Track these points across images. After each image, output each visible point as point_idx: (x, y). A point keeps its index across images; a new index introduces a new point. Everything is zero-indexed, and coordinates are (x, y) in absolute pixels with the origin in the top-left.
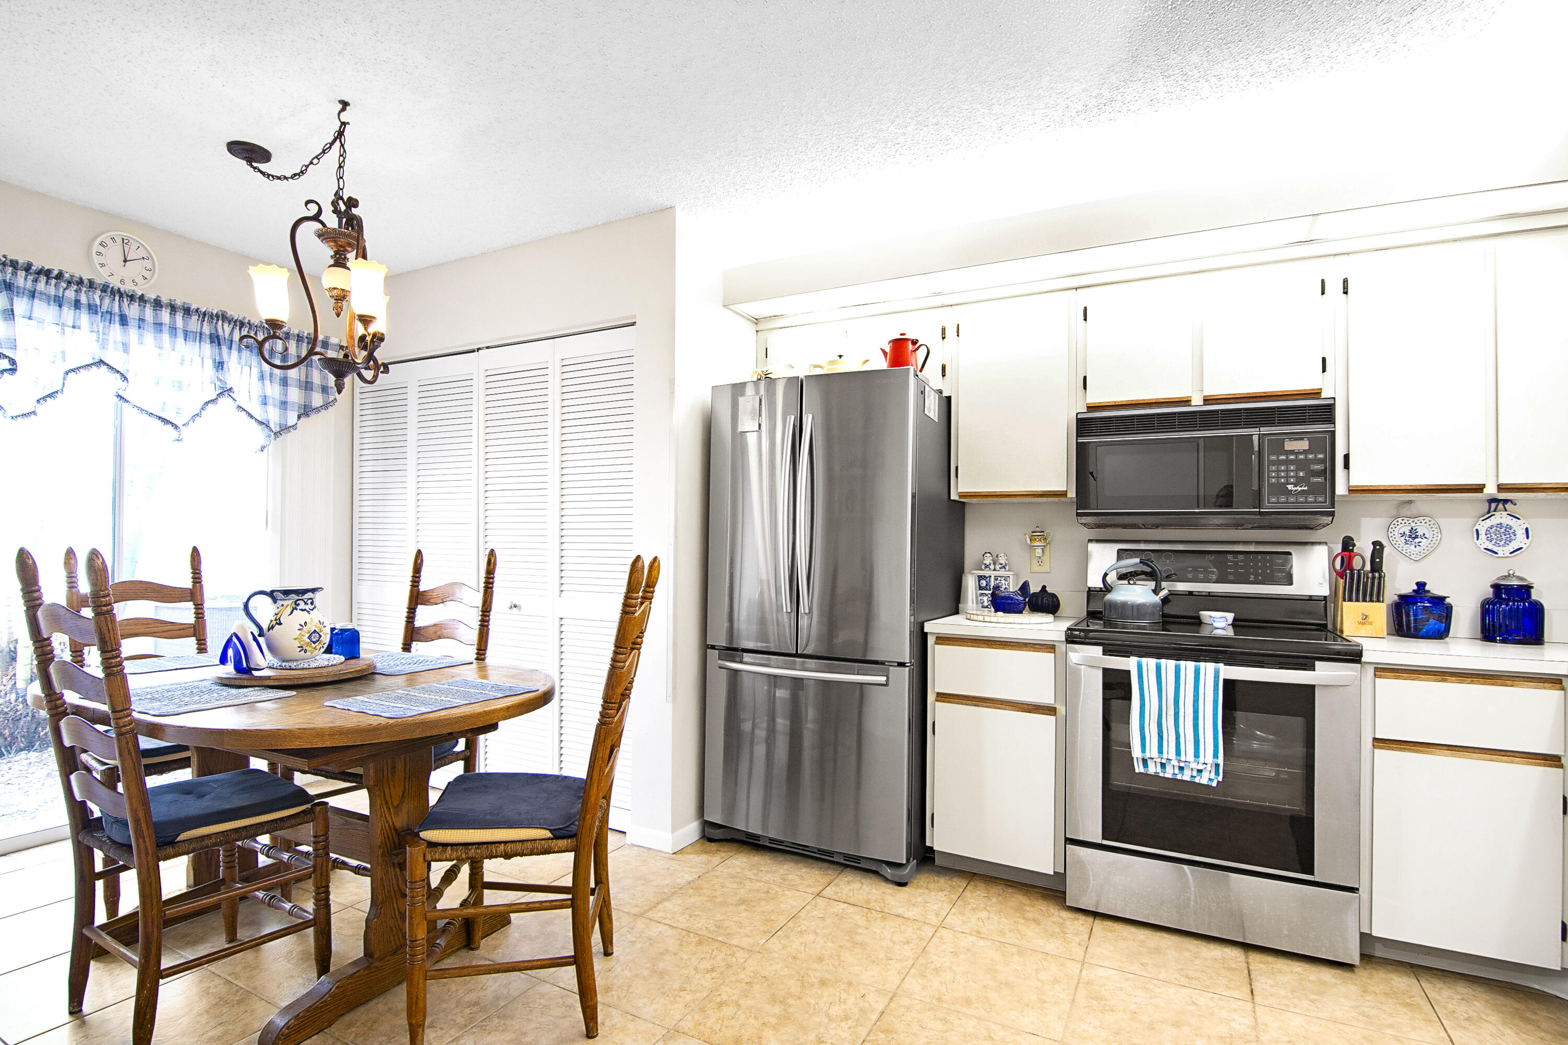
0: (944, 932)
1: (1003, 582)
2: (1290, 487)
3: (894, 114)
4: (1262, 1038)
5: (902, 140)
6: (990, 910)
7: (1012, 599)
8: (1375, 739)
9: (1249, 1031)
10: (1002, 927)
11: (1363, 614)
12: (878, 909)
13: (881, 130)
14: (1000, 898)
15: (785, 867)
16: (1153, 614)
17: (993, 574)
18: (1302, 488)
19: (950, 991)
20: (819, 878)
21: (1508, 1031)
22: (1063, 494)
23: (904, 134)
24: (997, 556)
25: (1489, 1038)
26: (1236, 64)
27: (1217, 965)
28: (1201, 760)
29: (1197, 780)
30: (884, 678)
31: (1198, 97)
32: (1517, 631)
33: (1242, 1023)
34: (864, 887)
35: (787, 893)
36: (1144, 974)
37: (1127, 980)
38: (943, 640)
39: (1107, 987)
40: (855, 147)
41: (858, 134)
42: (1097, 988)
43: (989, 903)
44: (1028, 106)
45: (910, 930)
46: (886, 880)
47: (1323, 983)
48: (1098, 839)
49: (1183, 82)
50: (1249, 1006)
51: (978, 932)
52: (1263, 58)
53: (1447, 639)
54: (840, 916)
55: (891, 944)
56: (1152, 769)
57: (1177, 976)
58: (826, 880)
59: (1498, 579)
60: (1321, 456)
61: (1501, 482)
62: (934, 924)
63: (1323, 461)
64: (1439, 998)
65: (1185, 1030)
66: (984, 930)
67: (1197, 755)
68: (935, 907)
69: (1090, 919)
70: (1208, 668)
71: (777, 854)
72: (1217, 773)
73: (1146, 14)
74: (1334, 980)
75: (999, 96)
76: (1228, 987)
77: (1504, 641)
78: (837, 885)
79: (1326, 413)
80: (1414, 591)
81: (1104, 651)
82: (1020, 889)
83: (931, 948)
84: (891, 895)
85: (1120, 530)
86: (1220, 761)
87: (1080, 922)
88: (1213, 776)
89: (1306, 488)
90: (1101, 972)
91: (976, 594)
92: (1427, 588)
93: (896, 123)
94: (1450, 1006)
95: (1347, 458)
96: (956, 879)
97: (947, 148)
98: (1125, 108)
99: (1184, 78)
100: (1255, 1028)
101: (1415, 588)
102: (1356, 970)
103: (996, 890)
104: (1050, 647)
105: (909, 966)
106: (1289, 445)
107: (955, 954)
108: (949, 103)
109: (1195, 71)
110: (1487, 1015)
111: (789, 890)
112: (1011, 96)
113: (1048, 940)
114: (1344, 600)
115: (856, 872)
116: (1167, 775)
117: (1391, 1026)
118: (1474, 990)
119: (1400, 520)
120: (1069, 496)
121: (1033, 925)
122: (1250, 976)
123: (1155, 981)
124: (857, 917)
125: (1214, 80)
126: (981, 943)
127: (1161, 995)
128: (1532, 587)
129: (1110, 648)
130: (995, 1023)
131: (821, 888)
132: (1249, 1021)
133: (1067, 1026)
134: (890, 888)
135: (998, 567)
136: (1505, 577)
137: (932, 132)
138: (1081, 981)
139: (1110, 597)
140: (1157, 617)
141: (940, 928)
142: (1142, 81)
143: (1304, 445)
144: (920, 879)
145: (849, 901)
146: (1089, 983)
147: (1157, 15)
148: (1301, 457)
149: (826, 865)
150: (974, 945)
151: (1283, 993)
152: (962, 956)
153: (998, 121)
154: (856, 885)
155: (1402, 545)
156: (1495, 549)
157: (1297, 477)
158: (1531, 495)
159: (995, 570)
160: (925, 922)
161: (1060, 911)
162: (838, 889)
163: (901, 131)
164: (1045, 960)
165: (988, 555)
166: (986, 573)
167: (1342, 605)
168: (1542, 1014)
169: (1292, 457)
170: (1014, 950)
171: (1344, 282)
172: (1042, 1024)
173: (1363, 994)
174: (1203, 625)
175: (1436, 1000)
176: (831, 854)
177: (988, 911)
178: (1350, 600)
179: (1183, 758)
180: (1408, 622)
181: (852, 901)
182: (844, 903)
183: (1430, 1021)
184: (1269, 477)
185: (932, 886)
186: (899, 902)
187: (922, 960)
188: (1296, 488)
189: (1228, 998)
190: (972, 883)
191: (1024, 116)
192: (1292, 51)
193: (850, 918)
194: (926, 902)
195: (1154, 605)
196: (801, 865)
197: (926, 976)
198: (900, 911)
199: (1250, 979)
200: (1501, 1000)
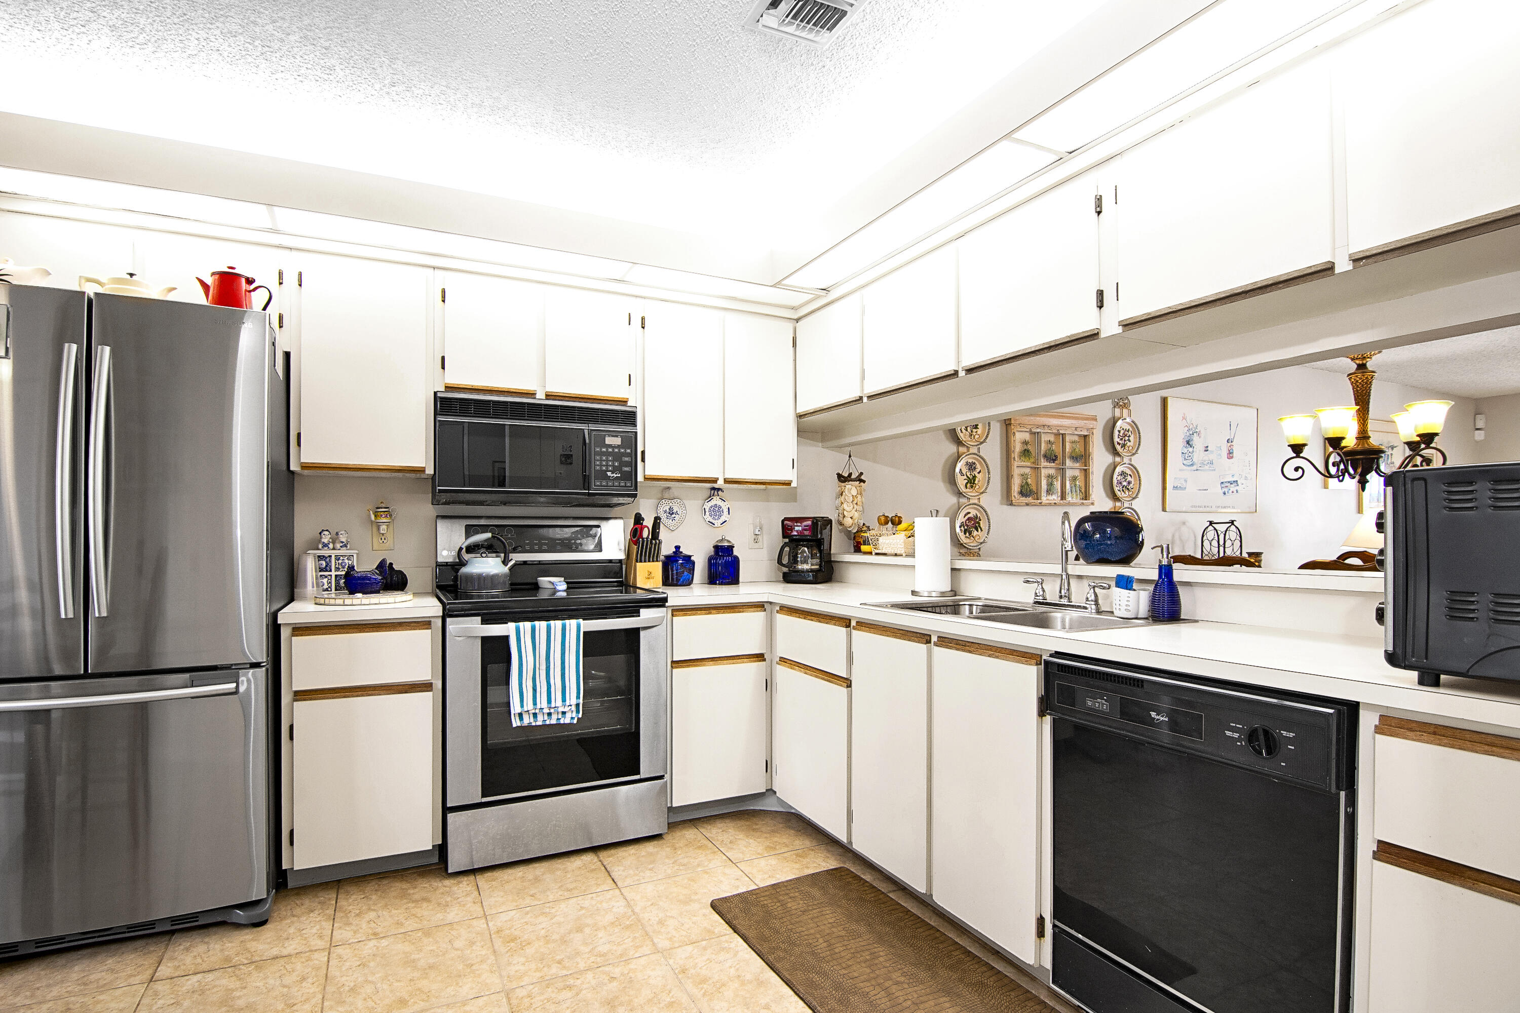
0: (339, 950)
1: (346, 561)
2: (609, 474)
3: (281, 14)
4: (635, 911)
5: (276, 45)
6: (375, 908)
7: (369, 579)
8: (673, 662)
9: (626, 909)
10: (397, 919)
11: (648, 571)
12: (246, 962)
13: (255, 23)
14: (379, 893)
15: (76, 968)
16: (504, 583)
17: (333, 553)
18: (617, 475)
19: (378, 1002)
20: (140, 961)
21: (751, 841)
22: (422, 470)
23: (282, 40)
24: (337, 534)
25: (744, 849)
26: (608, 125)
27: (583, 872)
28: (568, 703)
29: (562, 721)
30: (234, 685)
31: (572, 137)
32: (727, 577)
33: (619, 907)
34: (211, 946)
35: (101, 997)
36: (536, 903)
37: (527, 913)
38: (300, 630)
39: (515, 927)
40: (209, 25)
41: (222, 13)
42: (508, 932)
43: (371, 902)
44: (430, 77)
45: (299, 966)
46: (238, 926)
47: (651, 854)
48: (479, 799)
49: (566, 120)
50: (617, 891)
51: (375, 934)
52: (626, 129)
53: (692, 585)
54: (202, 991)
55: (285, 990)
56: (527, 720)
57: (561, 893)
58: (152, 959)
59: (717, 541)
60: (629, 451)
61: (726, 477)
62: (323, 947)
63: (629, 455)
64: (712, 835)
65: (587, 930)
66: (379, 930)
67: (564, 700)
68: (314, 931)
69: (472, 878)
70: (572, 624)
71: (53, 958)
72: (578, 712)
73: (565, 53)
74: (656, 850)
75: (408, 53)
76: (598, 885)
77: (722, 584)
78: (172, 959)
79: (630, 418)
80: (674, 552)
81: (482, 621)
82: (395, 877)
83: (333, 971)
84: (252, 940)
85: (464, 507)
86: (581, 701)
87: (464, 883)
88: (574, 715)
89: (619, 475)
90: (504, 917)
91: (316, 576)
92: (681, 550)
93: (278, 24)
94: (719, 838)
95: (643, 453)
96: (320, 894)
97: (326, 77)
98: (513, 120)
99: (568, 118)
100: (629, 905)
101: (675, 550)
102: (664, 836)
103: (372, 885)
104: (425, 624)
105: (320, 1001)
106: (609, 440)
107: (363, 965)
108: (351, 35)
109: (578, 116)
110: (738, 835)
111: (102, 993)
112: (420, 60)
113: (445, 911)
114: (637, 561)
115: (190, 934)
116: (538, 723)
117: (698, 865)
118: (725, 823)
119: (663, 500)
120: (427, 472)
121: (425, 905)
122: (606, 870)
123: (548, 905)
124: (224, 982)
125: (588, 129)
126: (384, 943)
127: (558, 913)
128: (734, 547)
129: (487, 617)
130: (438, 1007)
131: (150, 972)
132: (622, 903)
133: (500, 975)
134: (247, 934)
135: (338, 546)
136: (722, 540)
137: (318, 54)
138: (492, 932)
139: (464, 570)
140: (508, 585)
141: (332, 949)
142: (537, 104)
143: (617, 441)
144: (280, 910)
145: (201, 968)
146: (499, 931)
147: (572, 59)
148: (616, 450)
149: (139, 943)
150: (378, 948)
151: (631, 872)
152: (372, 964)
153: (395, 77)
154: (201, 948)
155: (665, 519)
156: (713, 521)
157: (613, 466)
158: (735, 486)
159: (334, 549)
160: (311, 951)
161: (443, 881)
162: (176, 963)
163: (280, 35)
164: (452, 929)
165: (326, 533)
166: (325, 552)
167: (635, 566)
168: (760, 823)
169: (610, 450)
170: (420, 934)
171: (642, 319)
172: (480, 985)
173: (675, 851)
174: (540, 590)
175: (712, 838)
176: (152, 924)
177: (374, 910)
178: (641, 561)
179: (553, 705)
180: (672, 575)
181: (205, 967)
182: (195, 974)
183: (715, 852)
184: (595, 465)
185: (298, 911)
186: (269, 943)
187: (330, 989)
188: (612, 475)
189: (603, 893)
190: (341, 891)
191: (423, 83)
192: (645, 134)
193: (215, 986)
194: (300, 930)
195: (505, 575)
196: (99, 958)
197: (344, 1002)
198: (275, 952)
199: (608, 872)
200: (740, 823)
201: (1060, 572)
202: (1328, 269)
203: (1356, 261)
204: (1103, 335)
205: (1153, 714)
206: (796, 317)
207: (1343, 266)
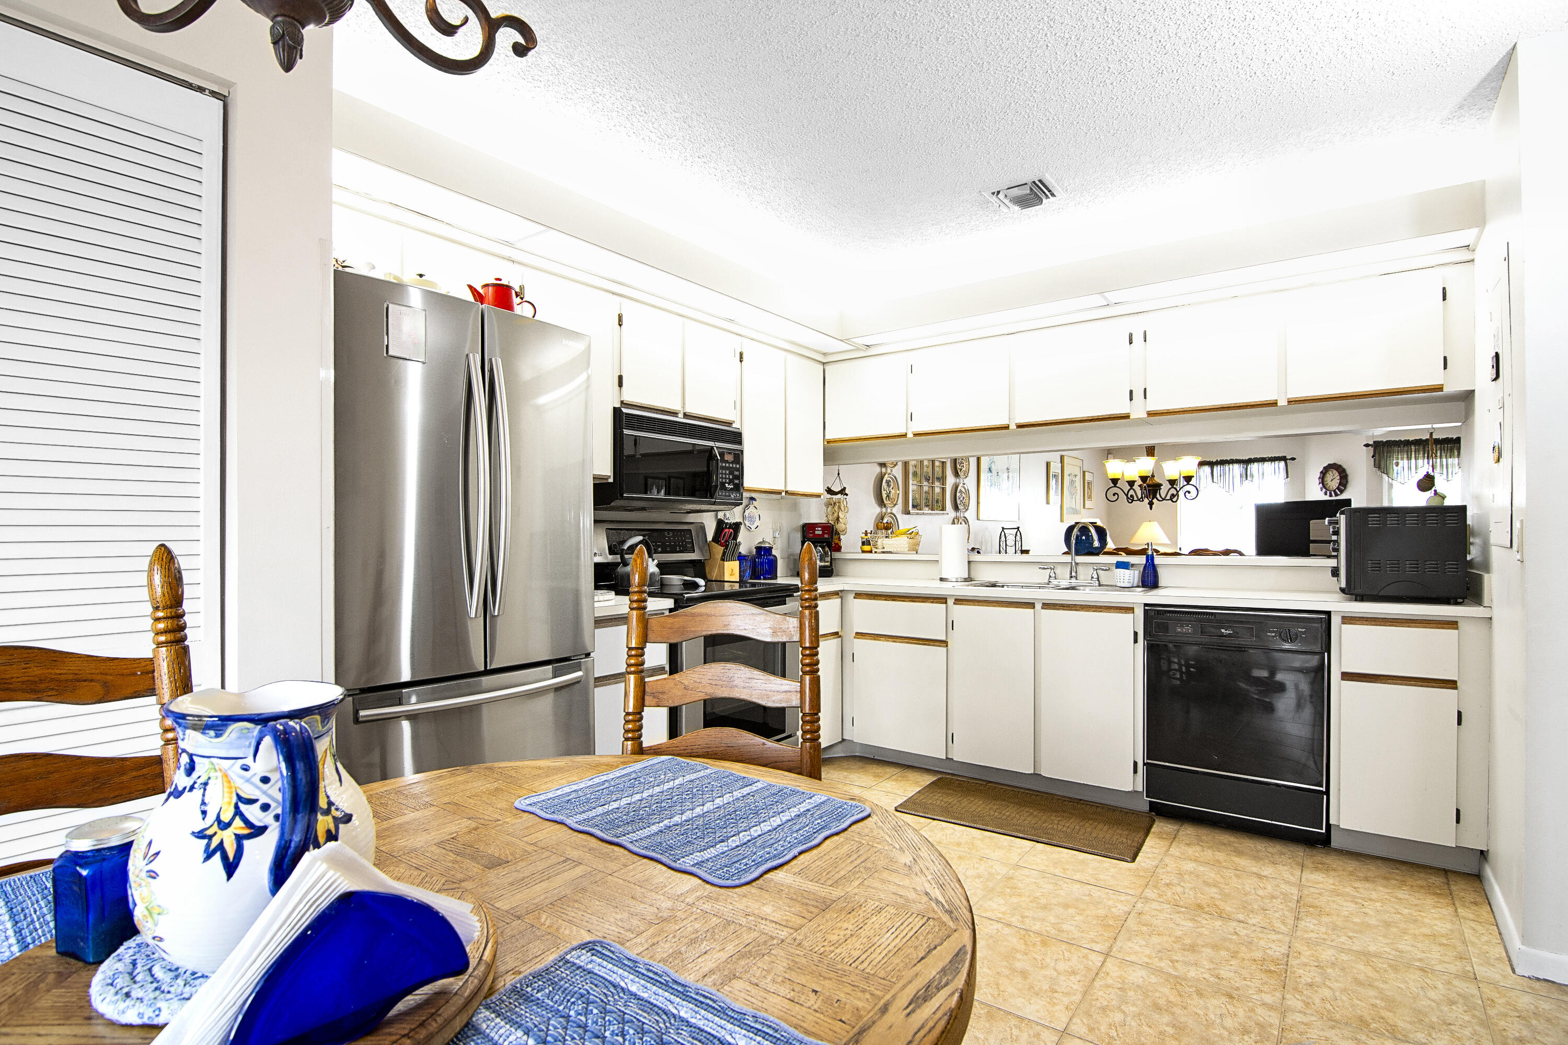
60: (738, 466)
63: (739, 470)
79: (736, 437)
143: (732, 457)
148: (732, 465)
201: (1070, 561)
202: (1274, 404)
203: (1289, 402)
204: (1131, 417)
205: (1223, 630)
206: (825, 361)
207: (1282, 402)
